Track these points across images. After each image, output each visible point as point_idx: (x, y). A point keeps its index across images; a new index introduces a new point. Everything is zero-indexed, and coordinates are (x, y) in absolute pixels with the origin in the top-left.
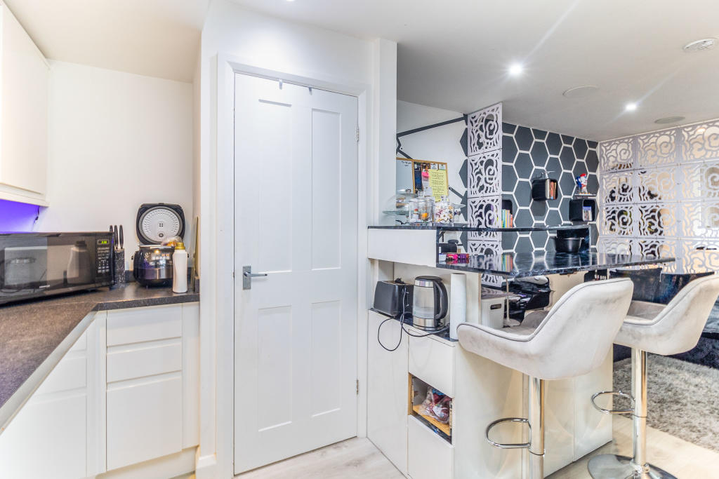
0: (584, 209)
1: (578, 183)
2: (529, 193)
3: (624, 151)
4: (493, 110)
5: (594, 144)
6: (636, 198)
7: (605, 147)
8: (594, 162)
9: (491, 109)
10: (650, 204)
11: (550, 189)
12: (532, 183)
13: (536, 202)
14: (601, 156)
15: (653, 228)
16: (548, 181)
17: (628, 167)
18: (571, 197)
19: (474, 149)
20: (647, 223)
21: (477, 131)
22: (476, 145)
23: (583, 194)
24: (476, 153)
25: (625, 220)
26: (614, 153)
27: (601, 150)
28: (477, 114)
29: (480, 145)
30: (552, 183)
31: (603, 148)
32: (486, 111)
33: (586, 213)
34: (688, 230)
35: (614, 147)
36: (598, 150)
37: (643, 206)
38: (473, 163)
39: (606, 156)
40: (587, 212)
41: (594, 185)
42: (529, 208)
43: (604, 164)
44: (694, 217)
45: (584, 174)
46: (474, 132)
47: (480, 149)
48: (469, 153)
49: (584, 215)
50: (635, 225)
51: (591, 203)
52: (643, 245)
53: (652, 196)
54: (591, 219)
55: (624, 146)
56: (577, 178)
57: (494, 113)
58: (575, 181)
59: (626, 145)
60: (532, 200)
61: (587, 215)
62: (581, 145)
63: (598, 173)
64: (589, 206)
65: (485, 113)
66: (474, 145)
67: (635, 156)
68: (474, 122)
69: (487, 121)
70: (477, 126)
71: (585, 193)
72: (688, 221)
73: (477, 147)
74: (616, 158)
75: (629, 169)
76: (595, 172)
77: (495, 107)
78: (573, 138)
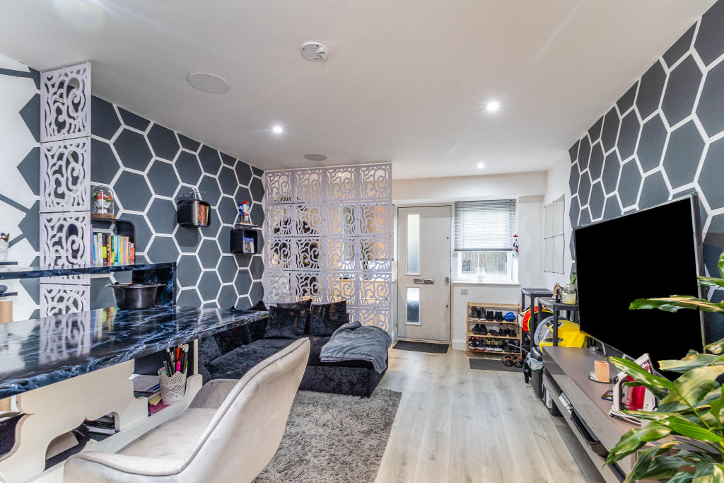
0: (245, 240)
1: (241, 210)
2: (173, 216)
3: (285, 184)
4: (78, 72)
5: (259, 172)
6: (294, 232)
7: (270, 177)
8: (259, 191)
9: (75, 69)
10: (305, 237)
11: (199, 213)
12: (178, 204)
13: (182, 228)
14: (266, 186)
15: (306, 261)
16: (196, 203)
17: (288, 200)
18: (233, 226)
19: (50, 131)
20: (302, 255)
21: (55, 102)
22: (54, 126)
23: (245, 224)
24: (53, 138)
25: (285, 253)
26: (276, 185)
27: (266, 180)
28: (55, 74)
29: (61, 126)
30: (203, 207)
31: (268, 178)
32: (68, 70)
33: (248, 245)
34: (330, 264)
35: (277, 178)
36: (263, 179)
37: (299, 239)
38: (49, 154)
39: (271, 186)
40: (249, 243)
41: (258, 215)
42: (172, 236)
43: (269, 194)
44: (334, 252)
45: (248, 201)
46: (51, 103)
47: (59, 132)
48: (43, 137)
49: (245, 247)
50: (293, 258)
51: (253, 234)
52: (299, 277)
53: (307, 230)
54: (253, 251)
55: (284, 178)
56: (239, 205)
57: (79, 77)
58: (237, 208)
59: (286, 177)
60: (178, 226)
61: (249, 247)
62: (244, 169)
63: (263, 203)
64: (250, 237)
65: (66, 75)
66: (50, 124)
67: (293, 190)
68: (50, 87)
69: (70, 88)
70: (55, 93)
71: (248, 222)
72: (330, 255)
73: (56, 128)
74: (278, 190)
75: (289, 202)
76: (261, 201)
77: (81, 67)
78: (235, 159)
